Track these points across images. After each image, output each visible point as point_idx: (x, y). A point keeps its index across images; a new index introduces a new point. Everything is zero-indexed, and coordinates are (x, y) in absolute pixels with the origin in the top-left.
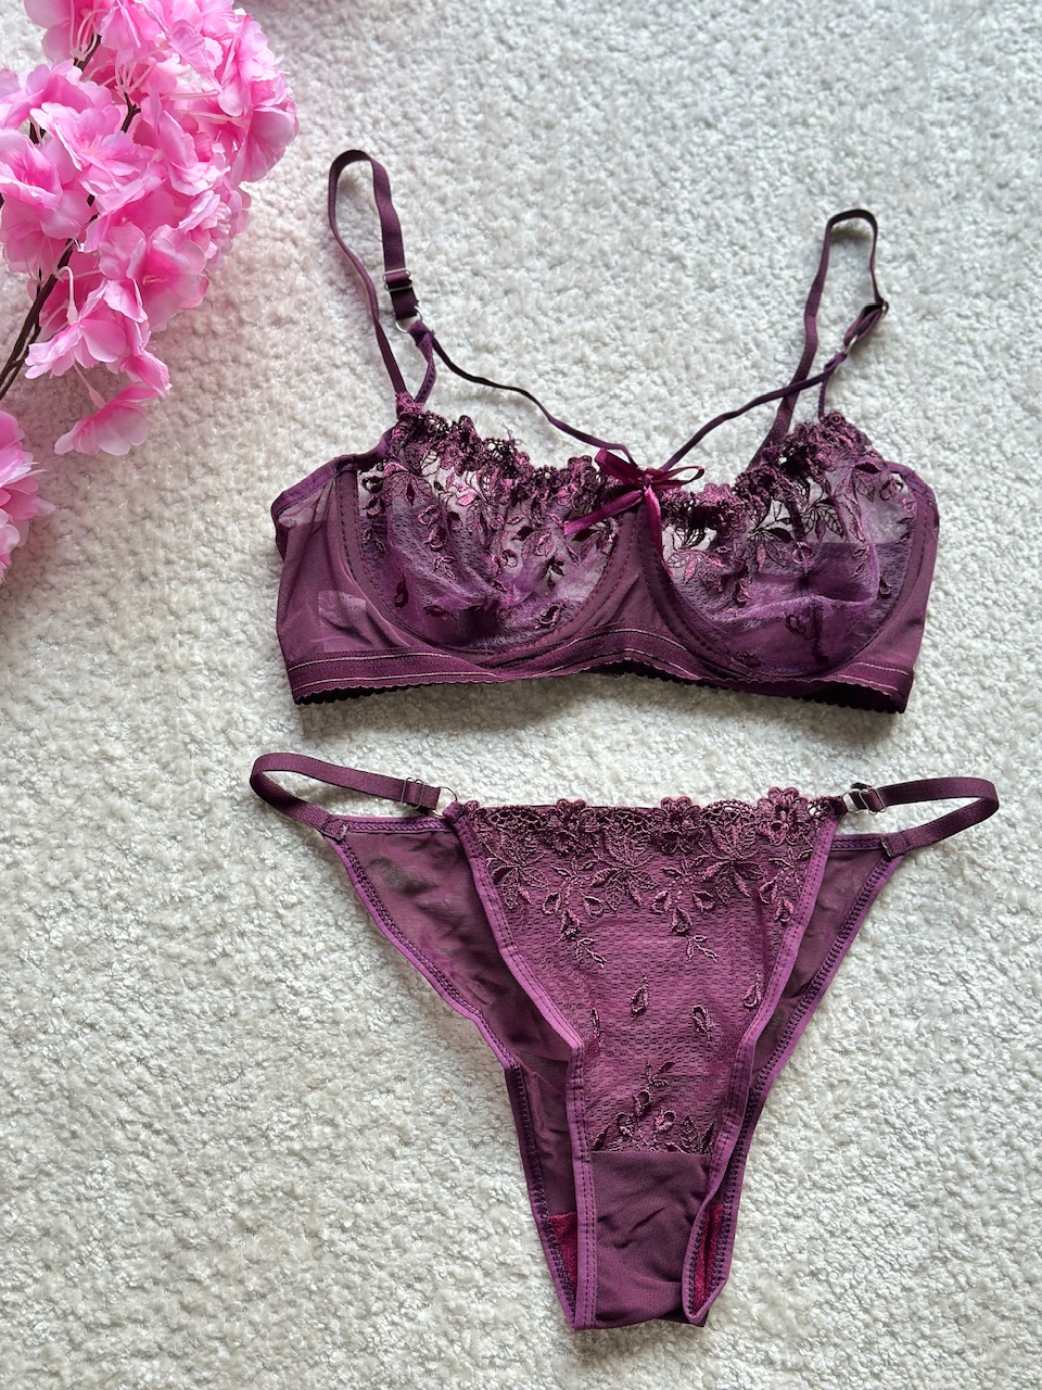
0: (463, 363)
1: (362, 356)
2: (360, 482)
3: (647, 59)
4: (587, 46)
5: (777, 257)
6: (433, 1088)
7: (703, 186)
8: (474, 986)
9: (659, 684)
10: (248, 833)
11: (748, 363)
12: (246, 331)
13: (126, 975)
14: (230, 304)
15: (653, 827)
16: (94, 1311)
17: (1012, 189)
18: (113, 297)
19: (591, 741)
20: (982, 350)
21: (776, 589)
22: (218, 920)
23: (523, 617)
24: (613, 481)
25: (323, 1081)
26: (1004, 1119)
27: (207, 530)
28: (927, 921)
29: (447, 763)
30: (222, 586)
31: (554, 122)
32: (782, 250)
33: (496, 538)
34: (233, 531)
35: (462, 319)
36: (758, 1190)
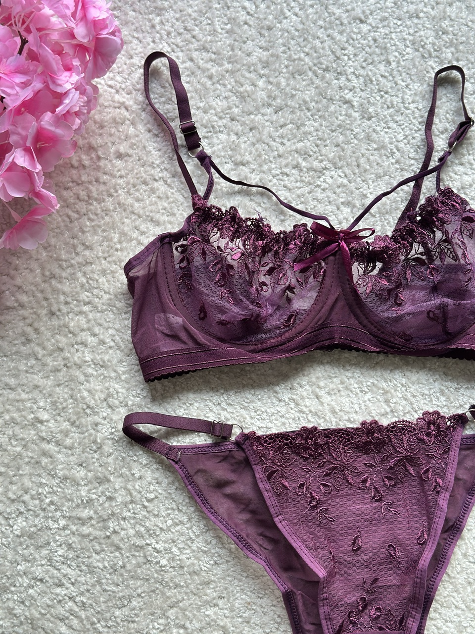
0: (229, 173)
1: (170, 172)
2: (174, 248)
5: (406, 97)
6: (241, 601)
7: (360, 58)
8: (260, 540)
9: (354, 353)
10: (123, 459)
11: (393, 161)
12: (102, 163)
13: (58, 549)
14: (91, 148)
15: (357, 439)
18: (19, 158)
19: (317, 390)
21: (419, 294)
22: (110, 512)
23: (274, 321)
24: (321, 239)
25: (177, 603)
27: (88, 282)
29: (235, 408)
30: (98, 314)
31: (272, 26)
32: (409, 93)
33: (255, 276)
34: (103, 282)
35: (226, 147)
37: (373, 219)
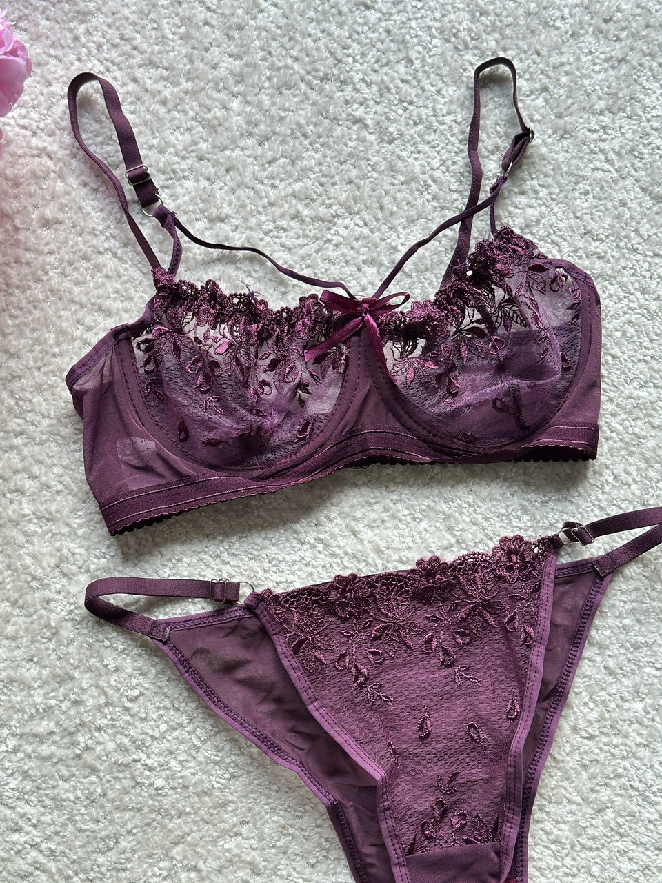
0: (202, 234)
1: (119, 241)
2: (135, 345)
5: (438, 106)
6: (272, 825)
7: (370, 58)
8: (292, 738)
9: (399, 467)
10: (90, 646)
11: (429, 197)
12: (21, 236)
14: (4, 216)
15: (413, 585)
17: (615, 22)
19: (353, 523)
20: (612, 155)
21: (481, 378)
22: (78, 722)
23: (284, 435)
24: (337, 314)
25: (183, 837)
27: (17, 404)
28: (639, 621)
29: (242, 560)
30: (37, 448)
31: (243, 24)
32: (442, 100)
33: (251, 374)
34: (39, 402)
35: (195, 197)
36: (540, 859)
37: (408, 281)
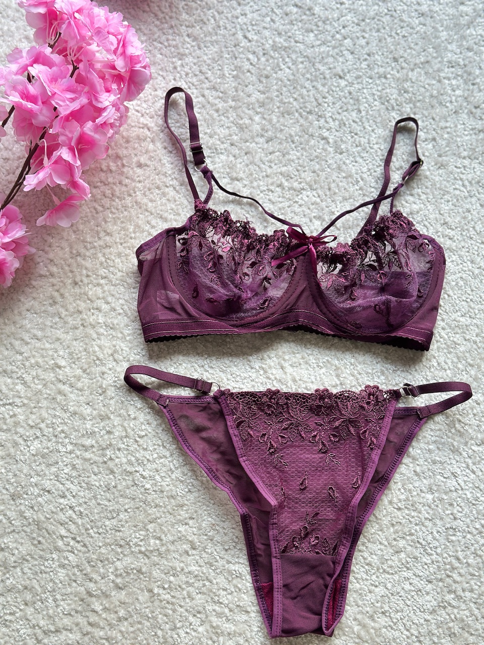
0: (226, 186)
1: (179, 181)
2: (177, 240)
3: (313, 47)
4: (285, 40)
5: (371, 139)
6: (207, 523)
7: (338, 105)
8: (227, 476)
9: (314, 335)
10: (122, 402)
11: (358, 188)
12: (125, 170)
13: (65, 468)
14: (118, 157)
15: (311, 402)
16: (47, 625)
17: (481, 109)
18: (65, 154)
19: (283, 362)
20: (466, 183)
21: (370, 293)
22: (108, 443)
23: (252, 304)
24: (294, 241)
25: (156, 519)
26: (473, 542)
27: (106, 261)
28: (438, 448)
29: (216, 371)
30: (112, 287)
31: (269, 75)
32: (374, 136)
33: (240, 268)
34: (118, 262)
35: (225, 165)
36: (358, 573)
